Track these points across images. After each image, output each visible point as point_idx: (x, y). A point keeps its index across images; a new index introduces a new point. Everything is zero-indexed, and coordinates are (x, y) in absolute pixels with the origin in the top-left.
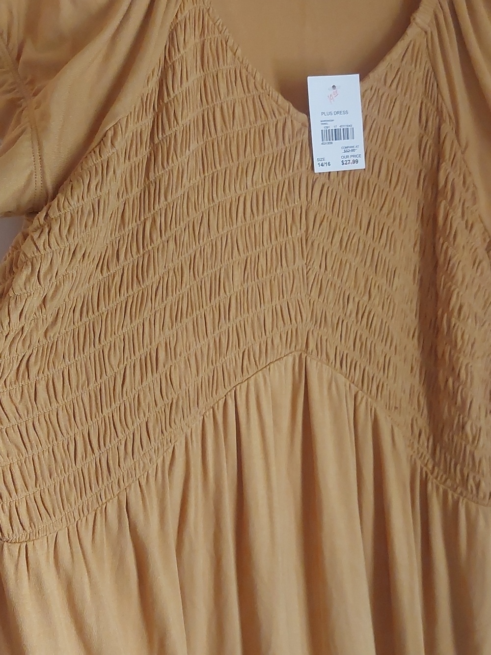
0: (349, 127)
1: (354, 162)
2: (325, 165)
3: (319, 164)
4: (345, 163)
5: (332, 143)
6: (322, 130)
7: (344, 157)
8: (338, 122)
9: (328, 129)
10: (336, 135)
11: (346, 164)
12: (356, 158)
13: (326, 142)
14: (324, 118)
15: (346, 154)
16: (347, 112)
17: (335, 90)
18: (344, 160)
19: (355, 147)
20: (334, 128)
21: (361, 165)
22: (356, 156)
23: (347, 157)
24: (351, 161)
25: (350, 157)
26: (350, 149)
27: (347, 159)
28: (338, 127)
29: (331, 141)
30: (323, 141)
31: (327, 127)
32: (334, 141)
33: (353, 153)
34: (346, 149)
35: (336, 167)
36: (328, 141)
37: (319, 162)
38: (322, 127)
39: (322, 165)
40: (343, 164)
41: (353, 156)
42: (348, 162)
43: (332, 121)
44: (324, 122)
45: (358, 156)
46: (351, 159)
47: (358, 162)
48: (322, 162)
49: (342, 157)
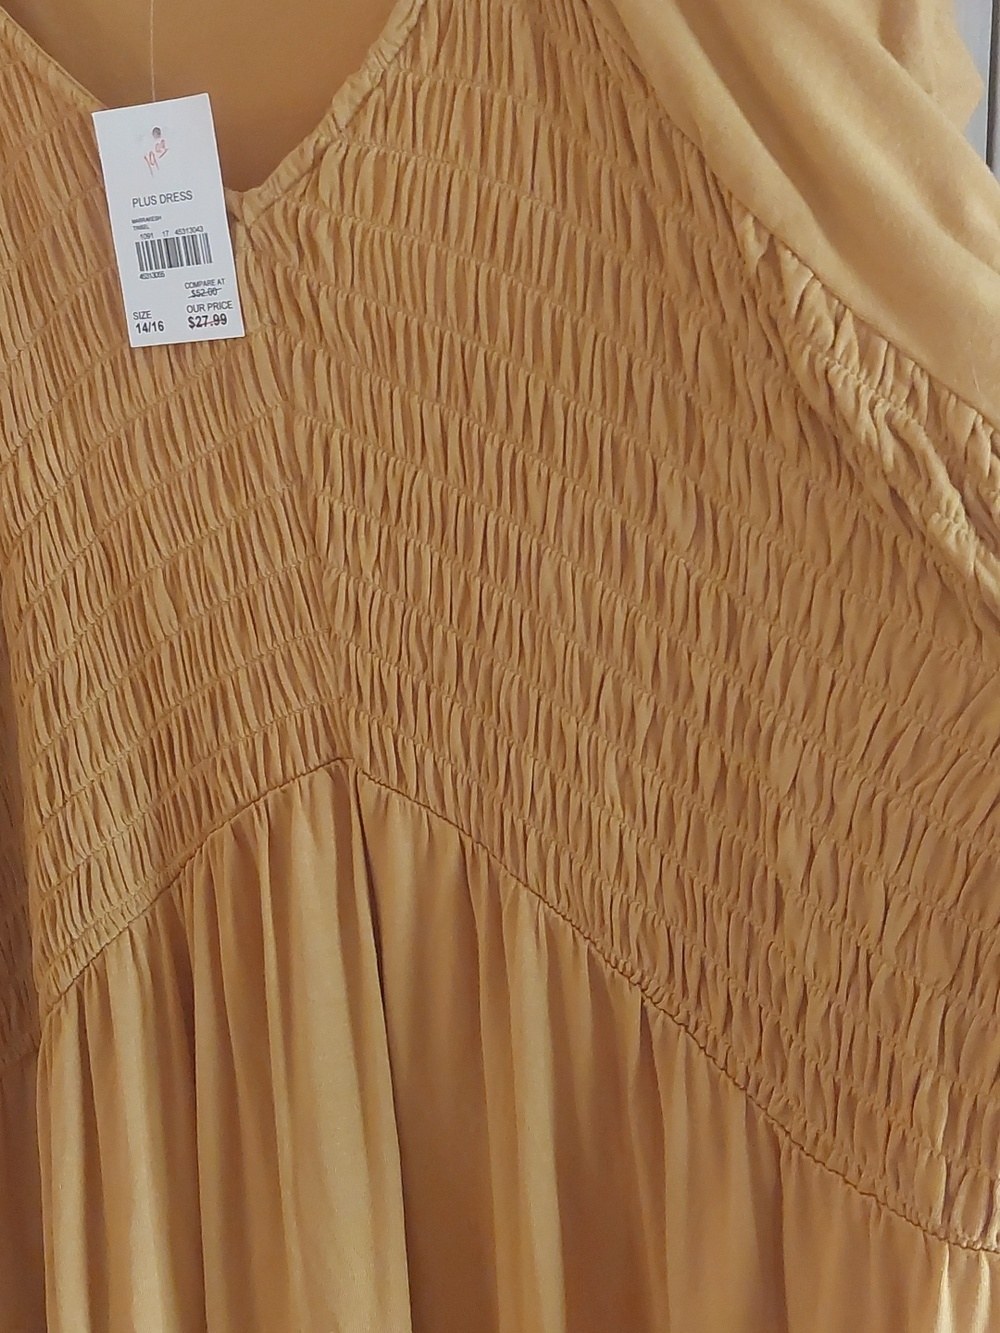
0: (197, 233)
1: (216, 321)
2: (152, 327)
3: (138, 326)
4: (196, 322)
5: (162, 275)
6: (137, 244)
7: (193, 308)
8: (170, 223)
9: (149, 240)
10: (169, 253)
11: (199, 325)
12: (222, 311)
13: (149, 272)
14: (139, 212)
15: (198, 301)
16: (188, 196)
17: (159, 141)
18: (194, 315)
19: (216, 282)
20: (162, 238)
21: (236, 327)
22: (222, 307)
23: (201, 307)
24: (210, 319)
25: (206, 307)
26: (206, 288)
27: (201, 313)
28: (172, 235)
29: (161, 270)
30: (142, 269)
31: (148, 236)
32: (167, 271)
33: (212, 299)
34: (195, 289)
35: (178, 332)
36: (155, 271)
37: (139, 321)
38: (137, 236)
40: (192, 327)
41: (215, 305)
43: (158, 218)
44: (139, 223)
45: (225, 305)
46: (211, 313)
47: (225, 320)
48: (145, 321)
49: (190, 309)
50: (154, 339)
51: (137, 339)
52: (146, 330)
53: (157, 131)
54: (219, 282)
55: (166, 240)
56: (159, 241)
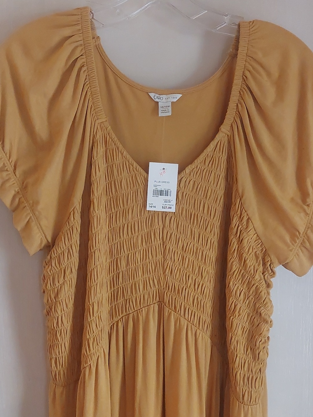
0: (169, 190)
1: (169, 208)
2: (153, 207)
3: (149, 206)
4: (164, 207)
5: (158, 197)
6: (154, 190)
7: (164, 205)
8: (163, 187)
10: (161, 193)
12: (171, 206)
14: (156, 184)
15: (166, 203)
16: (169, 183)
17: (164, 171)
19: (171, 200)
20: (160, 190)
21: (173, 210)
23: (166, 205)
26: (168, 201)
27: (165, 206)
30: (153, 195)
31: (157, 189)
32: (159, 196)
33: (169, 203)
34: (165, 201)
35: (159, 209)
36: (156, 196)
38: (154, 188)
39: (151, 207)
42: (166, 207)
43: (160, 185)
44: (155, 186)
46: (168, 206)
47: (171, 208)
50: (153, 209)
51: (148, 208)
53: (164, 169)
55: (161, 190)
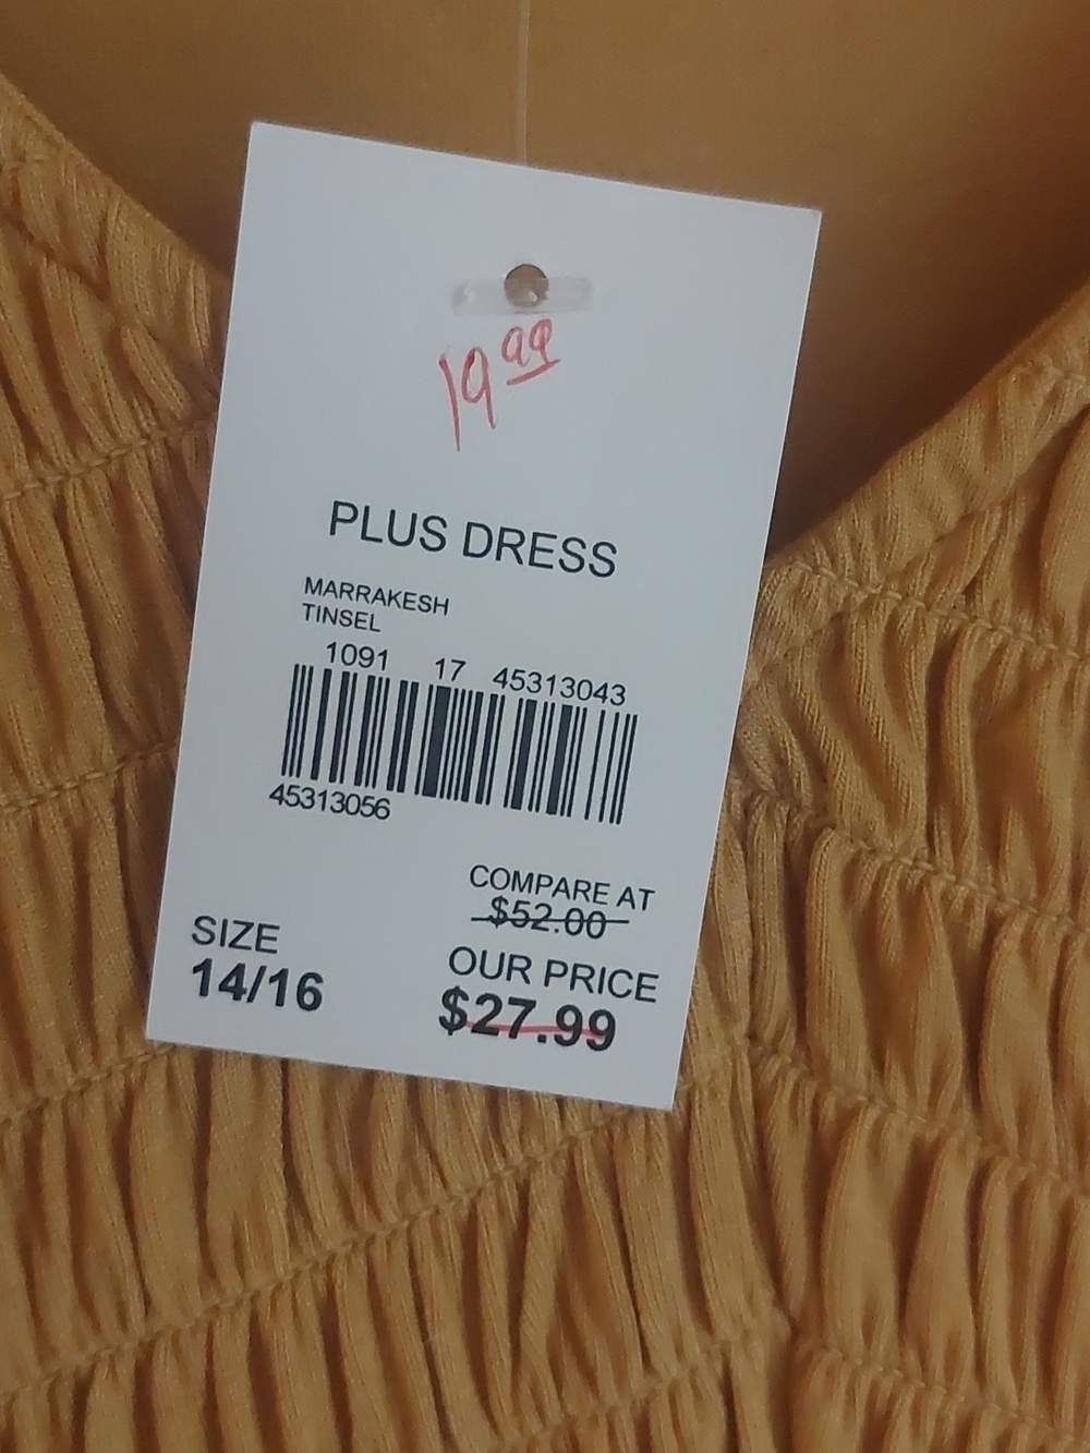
0: (596, 705)
1: (566, 1028)
2: (268, 990)
3: (204, 968)
4: (475, 1014)
5: (378, 809)
7: (478, 962)
11: (481, 1028)
12: (605, 1001)
13: (322, 784)
14: (350, 558)
15: (510, 940)
16: (600, 561)
17: (528, 321)
18: (474, 985)
19: (615, 893)
20: (427, 678)
21: (640, 1071)
22: (606, 982)
23: (512, 965)
24: (543, 1016)
25: (537, 972)
26: (561, 906)
27: (504, 989)
28: (477, 680)
29: (381, 792)
30: (290, 765)
31: (365, 655)
32: (408, 803)
33: (578, 949)
34: (512, 896)
35: (381, 1029)
36: (347, 787)
37: (213, 951)
38: (313, 645)
39: (233, 986)
40: (450, 1027)
41: (579, 974)
42: (508, 1015)
44: (335, 599)
45: (621, 984)
46: (550, 999)
47: (609, 1034)
48: (238, 957)
49: (463, 961)
52: (237, 993)
53: (526, 282)
54: (627, 896)
55: (443, 692)
56: (409, 690)
